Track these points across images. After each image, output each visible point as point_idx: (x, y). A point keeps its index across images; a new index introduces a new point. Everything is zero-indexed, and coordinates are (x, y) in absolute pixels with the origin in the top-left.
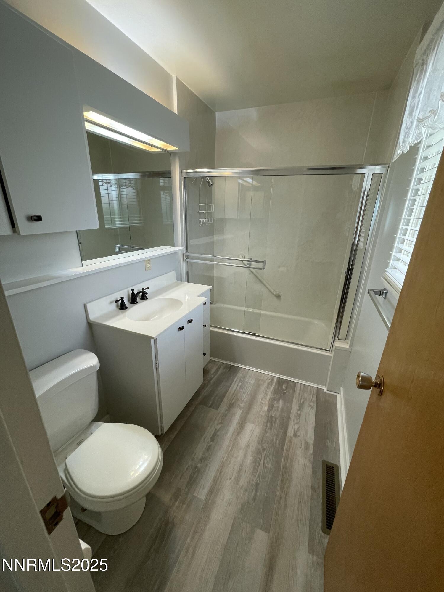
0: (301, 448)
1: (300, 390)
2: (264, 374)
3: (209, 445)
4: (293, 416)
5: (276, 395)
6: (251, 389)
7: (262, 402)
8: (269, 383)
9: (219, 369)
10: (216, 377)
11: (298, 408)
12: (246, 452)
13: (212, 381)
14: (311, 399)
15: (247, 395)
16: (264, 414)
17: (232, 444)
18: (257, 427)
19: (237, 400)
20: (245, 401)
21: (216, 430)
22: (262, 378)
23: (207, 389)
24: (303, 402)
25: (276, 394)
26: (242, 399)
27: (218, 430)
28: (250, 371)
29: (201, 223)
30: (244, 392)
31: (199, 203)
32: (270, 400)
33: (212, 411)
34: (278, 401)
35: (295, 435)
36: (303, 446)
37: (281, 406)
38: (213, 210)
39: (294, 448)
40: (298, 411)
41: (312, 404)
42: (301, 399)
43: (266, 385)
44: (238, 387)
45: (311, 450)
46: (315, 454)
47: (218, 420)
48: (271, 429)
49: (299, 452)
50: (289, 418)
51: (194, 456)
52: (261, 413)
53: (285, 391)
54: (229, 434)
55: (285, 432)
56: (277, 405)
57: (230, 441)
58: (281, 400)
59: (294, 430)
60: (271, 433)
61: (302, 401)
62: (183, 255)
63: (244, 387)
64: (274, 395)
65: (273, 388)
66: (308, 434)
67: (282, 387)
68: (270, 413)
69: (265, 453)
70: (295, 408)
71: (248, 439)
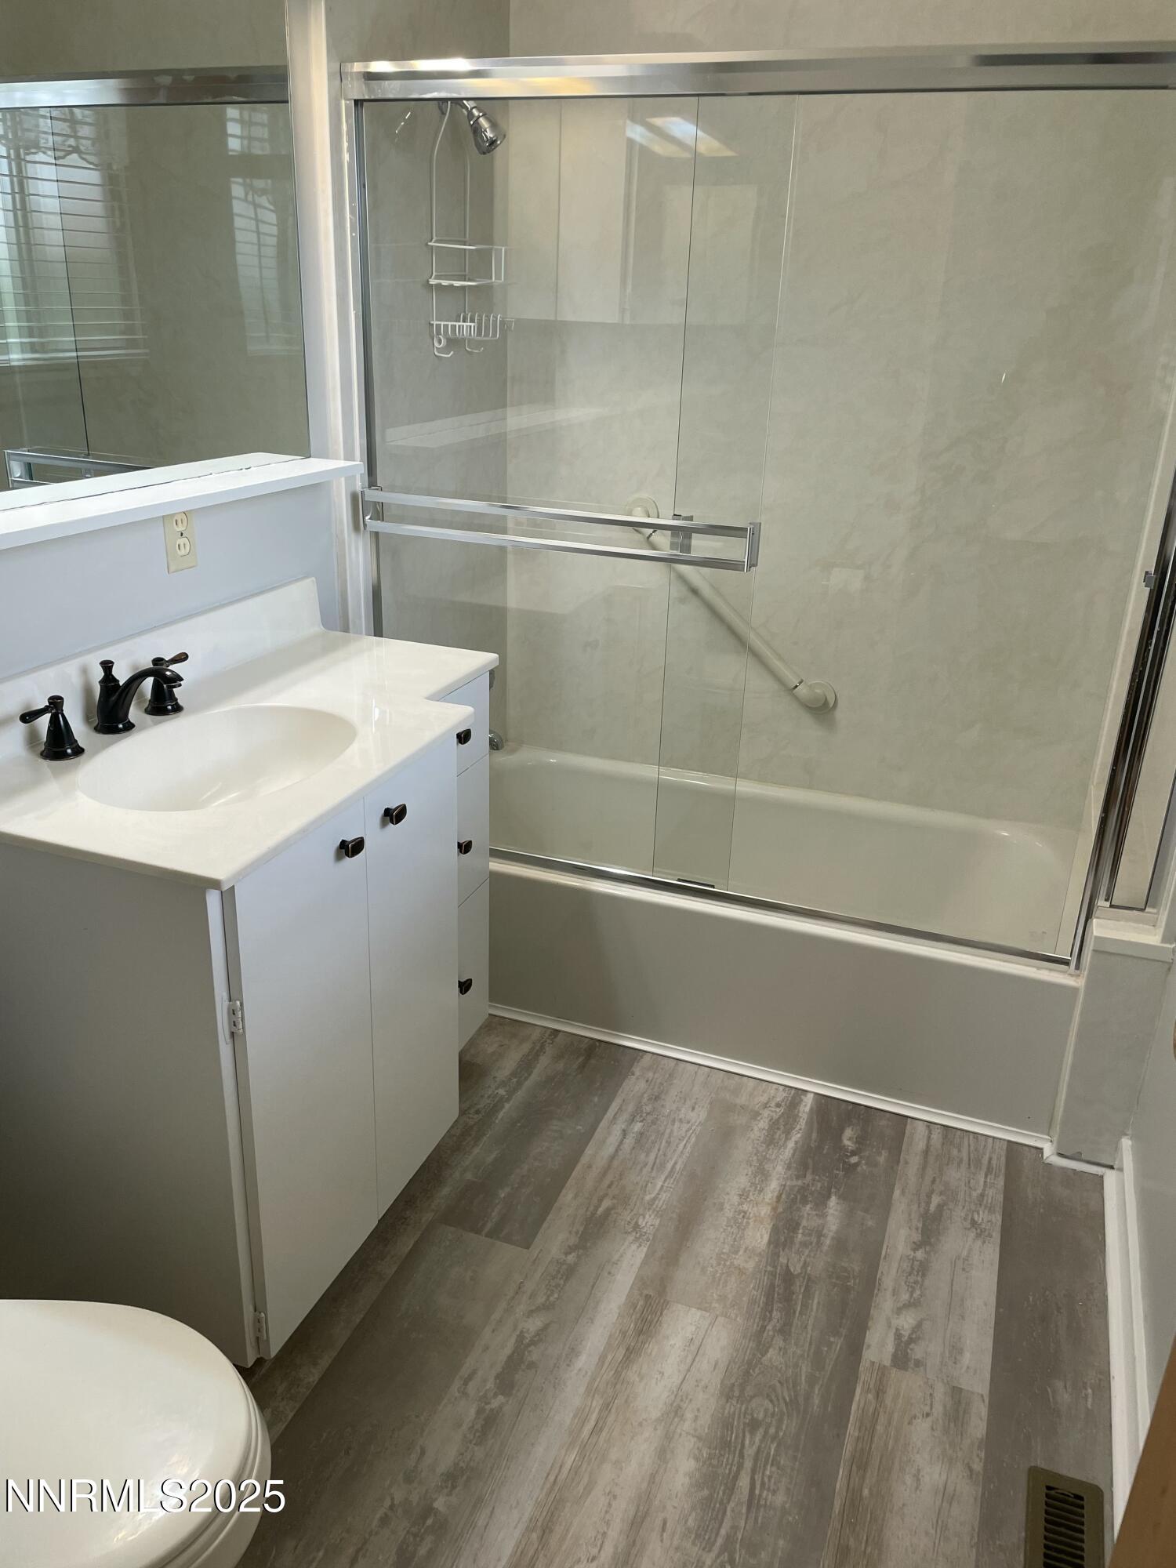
0: (928, 1415)
1: (926, 1152)
2: (752, 1083)
3: (492, 1410)
4: (890, 1274)
5: (809, 1177)
6: (688, 1149)
7: (745, 1207)
8: (778, 1120)
9: (537, 1056)
10: (520, 1095)
11: (916, 1237)
12: (668, 1437)
13: (501, 1115)
14: (979, 1191)
15: (670, 1175)
16: (750, 1266)
17: (597, 1403)
18: (721, 1319)
19: (624, 1200)
20: (659, 1203)
21: (521, 1337)
22: (742, 1100)
23: (476, 1151)
24: (940, 1207)
25: (810, 1171)
26: (648, 1198)
27: (533, 1343)
28: (682, 1065)
29: (440, 342)
30: (659, 1166)
31: (431, 241)
32: (779, 1198)
33: (506, 1253)
34: (821, 1202)
35: (901, 1360)
36: (938, 1409)
37: (834, 1228)
38: (498, 277)
39: (896, 1416)
40: (916, 1247)
41: (982, 1217)
42: (929, 1196)
43: (761, 1130)
44: (629, 1141)
45: (978, 1424)
46: (992, 1443)
47: (533, 1296)
48: (784, 1331)
49: (921, 1432)
50: (870, 1283)
51: (419, 1459)
52: (740, 1260)
53: (854, 1160)
54: (583, 1358)
55: (855, 1348)
56: (815, 1222)
57: (588, 1390)
58: (833, 1201)
59: (898, 1336)
60: (785, 1353)
61: (936, 1200)
62: (354, 498)
63: (654, 1143)
64: (798, 1178)
65: (796, 1143)
66: (961, 1352)
67: (841, 1140)
68: (783, 1260)
69: (757, 1440)
70: (900, 1236)
71: (676, 1380)
